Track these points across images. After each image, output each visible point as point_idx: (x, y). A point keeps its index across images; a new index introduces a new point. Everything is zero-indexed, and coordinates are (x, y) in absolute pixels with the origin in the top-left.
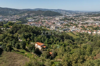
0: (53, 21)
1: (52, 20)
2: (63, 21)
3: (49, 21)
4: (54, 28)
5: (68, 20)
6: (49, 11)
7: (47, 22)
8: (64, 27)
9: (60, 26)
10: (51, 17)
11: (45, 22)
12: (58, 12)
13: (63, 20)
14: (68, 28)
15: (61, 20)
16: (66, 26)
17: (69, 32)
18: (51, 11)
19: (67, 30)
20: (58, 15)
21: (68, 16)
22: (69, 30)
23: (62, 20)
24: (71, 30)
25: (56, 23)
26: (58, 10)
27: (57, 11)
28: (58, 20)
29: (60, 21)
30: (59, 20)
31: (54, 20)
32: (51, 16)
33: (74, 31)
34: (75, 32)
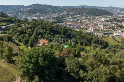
0: (95, 22)
3: (91, 22)
4: (92, 31)
5: (118, 21)
6: (94, 9)
7: (87, 23)
8: (107, 30)
9: (102, 29)
10: (96, 17)
11: (85, 22)
13: (110, 22)
14: (111, 32)
15: (107, 21)
16: (110, 29)
17: (110, 36)
18: (97, 9)
19: (108, 34)
20: (106, 15)
21: (121, 16)
22: (112, 34)
24: (115, 35)
25: (99, 24)
27: (108, 9)
28: (104, 20)
29: (105, 22)
31: (97, 21)
32: (97, 16)
33: (119, 36)
34: (118, 38)
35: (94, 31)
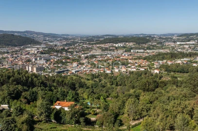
0: (25, 57)
1: (22, 54)
2: (47, 55)
3: (16, 57)
4: (35, 71)
5: (57, 51)
7: (11, 59)
8: (55, 67)
9: (47, 65)
10: (17, 48)
11: (5, 58)
12: (28, 36)
13: (47, 53)
14: (64, 68)
15: (42, 53)
16: (59, 64)
17: (69, 74)
19: (63, 72)
20: (30, 44)
22: (68, 70)
23: (45, 54)
24: (73, 71)
25: (34, 60)
26: (27, 32)
27: (26, 35)
29: (40, 55)
30: (37, 52)
31: (26, 55)
32: (16, 46)
34: (81, 74)
35: (37, 71)
